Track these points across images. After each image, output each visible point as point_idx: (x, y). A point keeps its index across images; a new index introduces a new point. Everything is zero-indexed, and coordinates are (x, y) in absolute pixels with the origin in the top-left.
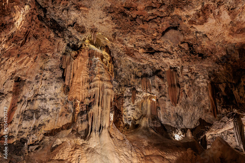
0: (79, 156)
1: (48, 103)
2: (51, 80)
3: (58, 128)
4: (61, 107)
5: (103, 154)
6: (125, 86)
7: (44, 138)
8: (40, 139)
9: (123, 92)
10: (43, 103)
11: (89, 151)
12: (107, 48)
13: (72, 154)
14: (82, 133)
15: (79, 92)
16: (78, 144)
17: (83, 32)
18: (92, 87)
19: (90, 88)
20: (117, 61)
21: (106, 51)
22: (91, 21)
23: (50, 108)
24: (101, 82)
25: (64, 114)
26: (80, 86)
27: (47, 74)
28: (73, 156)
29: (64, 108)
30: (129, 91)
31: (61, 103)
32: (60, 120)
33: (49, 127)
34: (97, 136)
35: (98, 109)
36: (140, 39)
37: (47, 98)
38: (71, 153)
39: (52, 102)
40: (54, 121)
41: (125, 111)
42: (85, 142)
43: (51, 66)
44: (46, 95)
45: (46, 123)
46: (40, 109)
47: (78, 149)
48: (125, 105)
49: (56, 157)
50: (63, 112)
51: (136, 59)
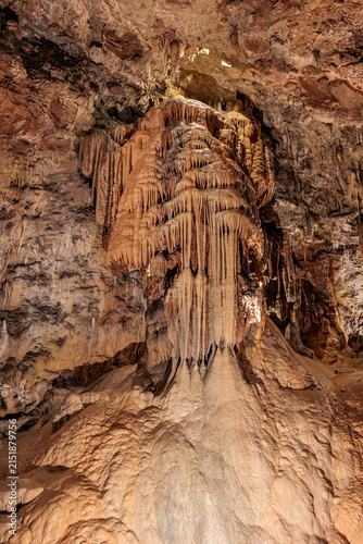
0: (117, 454)
1: (54, 286)
2: (56, 217)
3: (99, 360)
4: (102, 297)
5: (207, 444)
6: (330, 213)
7: (51, 393)
8: (38, 399)
9: (328, 234)
10: (36, 288)
11: (160, 433)
12: (242, 100)
13: (96, 448)
14: (159, 371)
15: (130, 238)
16: (128, 409)
17: (137, 55)
18: (170, 215)
19: (166, 219)
20: (284, 137)
21: (243, 110)
22: (143, 6)
23: (63, 302)
24: (196, 194)
25: (116, 317)
26: (133, 218)
27: (37, 199)
28: (99, 455)
29: (114, 299)
30: (347, 228)
31: (101, 285)
32: (102, 337)
33: (65, 361)
34: (197, 378)
35: (194, 286)
36: (327, 16)
37: (51, 272)
38: (95, 442)
39: (70, 282)
40: (84, 339)
41: (345, 295)
42: (156, 402)
43: (50, 176)
44: (45, 263)
45: (53, 348)
46: (27, 307)
47: (122, 427)
48: (341, 274)
49: (47, 460)
50: (110, 312)
51: (346, 111)
